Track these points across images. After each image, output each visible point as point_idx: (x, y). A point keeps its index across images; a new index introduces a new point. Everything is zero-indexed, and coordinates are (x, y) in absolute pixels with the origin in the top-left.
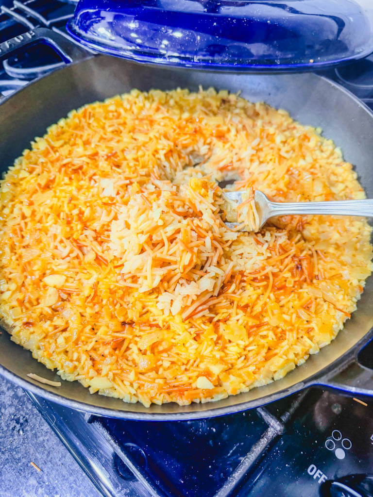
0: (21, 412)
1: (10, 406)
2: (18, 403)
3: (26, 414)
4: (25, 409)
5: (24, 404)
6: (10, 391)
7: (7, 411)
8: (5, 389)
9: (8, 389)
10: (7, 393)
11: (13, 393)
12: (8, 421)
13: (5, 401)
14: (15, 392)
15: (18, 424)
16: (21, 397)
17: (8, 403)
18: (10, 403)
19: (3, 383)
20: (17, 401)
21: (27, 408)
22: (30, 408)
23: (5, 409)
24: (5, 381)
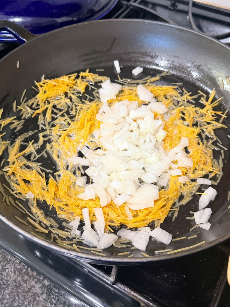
0: (51, 296)
1: (42, 294)
2: (47, 290)
3: (55, 296)
4: (54, 293)
5: (52, 290)
6: (38, 284)
7: (40, 298)
8: (34, 283)
9: (36, 283)
10: (36, 286)
11: (41, 285)
12: (44, 304)
13: (37, 291)
14: (43, 284)
15: (52, 305)
16: (48, 285)
17: (40, 292)
18: (41, 292)
19: (31, 280)
20: (46, 289)
21: (55, 292)
22: (57, 292)
23: (39, 297)
24: (32, 278)
